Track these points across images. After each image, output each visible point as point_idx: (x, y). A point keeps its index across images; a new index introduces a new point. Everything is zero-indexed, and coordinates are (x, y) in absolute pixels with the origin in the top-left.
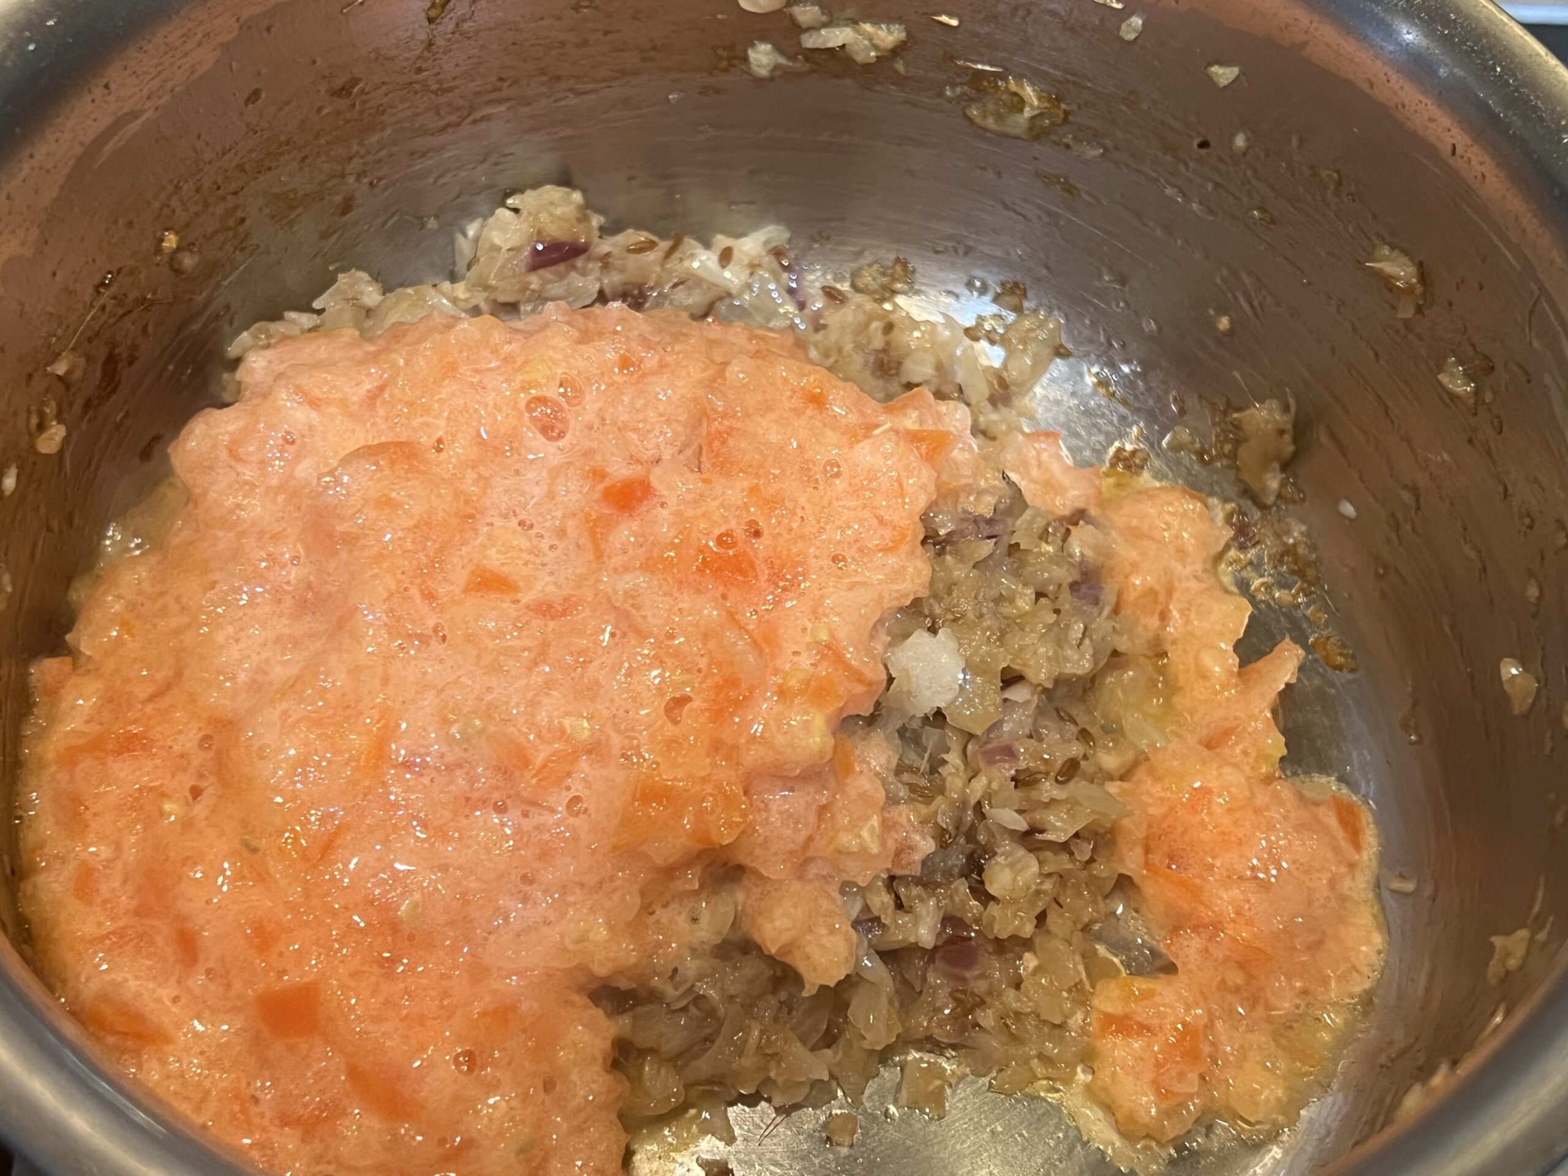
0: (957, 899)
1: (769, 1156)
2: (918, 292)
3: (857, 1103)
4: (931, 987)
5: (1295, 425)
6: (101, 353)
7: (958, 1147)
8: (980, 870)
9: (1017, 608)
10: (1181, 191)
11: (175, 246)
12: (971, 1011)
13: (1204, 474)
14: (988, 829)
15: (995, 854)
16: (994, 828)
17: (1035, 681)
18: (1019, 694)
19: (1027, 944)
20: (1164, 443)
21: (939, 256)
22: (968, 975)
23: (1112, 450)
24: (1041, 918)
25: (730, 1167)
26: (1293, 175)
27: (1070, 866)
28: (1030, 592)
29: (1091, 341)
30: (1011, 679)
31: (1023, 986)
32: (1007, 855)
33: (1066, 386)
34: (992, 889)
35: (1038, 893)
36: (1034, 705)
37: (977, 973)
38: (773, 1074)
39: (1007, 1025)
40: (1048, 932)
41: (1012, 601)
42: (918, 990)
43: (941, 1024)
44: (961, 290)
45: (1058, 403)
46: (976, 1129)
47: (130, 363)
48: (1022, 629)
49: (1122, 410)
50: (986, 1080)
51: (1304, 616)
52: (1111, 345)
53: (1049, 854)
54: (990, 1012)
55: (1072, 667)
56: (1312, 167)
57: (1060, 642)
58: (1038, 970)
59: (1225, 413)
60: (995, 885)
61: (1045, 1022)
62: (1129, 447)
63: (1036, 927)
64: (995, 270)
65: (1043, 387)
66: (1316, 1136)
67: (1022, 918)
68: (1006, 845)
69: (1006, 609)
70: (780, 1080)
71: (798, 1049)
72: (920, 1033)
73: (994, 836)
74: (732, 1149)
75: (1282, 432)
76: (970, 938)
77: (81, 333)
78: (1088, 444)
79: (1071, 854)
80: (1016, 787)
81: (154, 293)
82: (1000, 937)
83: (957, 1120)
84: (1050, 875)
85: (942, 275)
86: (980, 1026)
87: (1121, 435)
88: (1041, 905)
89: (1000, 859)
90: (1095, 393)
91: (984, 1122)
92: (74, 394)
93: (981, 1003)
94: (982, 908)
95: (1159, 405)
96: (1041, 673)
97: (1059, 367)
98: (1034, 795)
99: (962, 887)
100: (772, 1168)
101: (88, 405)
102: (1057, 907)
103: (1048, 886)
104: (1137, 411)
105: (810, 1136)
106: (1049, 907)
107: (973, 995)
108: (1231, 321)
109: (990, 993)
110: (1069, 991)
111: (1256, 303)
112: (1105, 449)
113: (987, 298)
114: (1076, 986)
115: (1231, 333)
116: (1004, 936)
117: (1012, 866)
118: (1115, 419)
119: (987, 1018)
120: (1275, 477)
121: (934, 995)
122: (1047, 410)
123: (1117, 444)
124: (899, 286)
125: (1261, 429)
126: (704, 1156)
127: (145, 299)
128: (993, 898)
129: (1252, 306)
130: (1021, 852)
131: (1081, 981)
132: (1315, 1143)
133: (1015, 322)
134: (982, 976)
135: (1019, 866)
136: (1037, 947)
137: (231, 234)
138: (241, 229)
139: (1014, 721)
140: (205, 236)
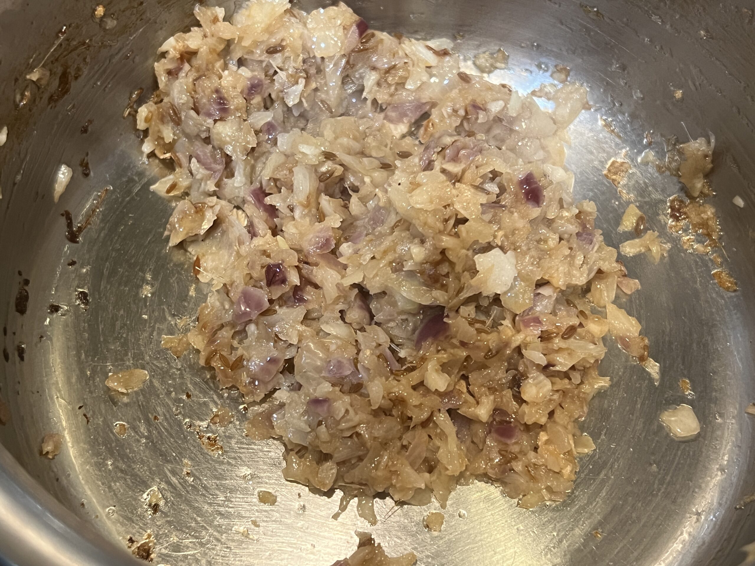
0: (504, 400)
1: (394, 533)
2: (509, 69)
3: (443, 506)
4: (488, 447)
5: (714, 153)
6: (59, 70)
7: (498, 536)
8: (519, 386)
9: (548, 245)
10: (660, 18)
11: (102, 14)
12: (509, 462)
13: (660, 178)
14: (524, 363)
15: (528, 377)
16: (528, 363)
17: (556, 286)
18: (545, 291)
19: (542, 427)
20: (639, 160)
21: (522, 49)
22: (509, 442)
23: (610, 163)
24: (551, 414)
25: (373, 537)
26: (726, 12)
27: (569, 387)
28: (556, 237)
29: (603, 101)
30: (542, 283)
31: (538, 450)
32: (534, 378)
33: (588, 125)
34: (525, 397)
35: (550, 400)
36: (554, 299)
37: (513, 441)
38: (394, 481)
39: (529, 471)
40: (555, 422)
41: (546, 241)
42: (481, 448)
43: (493, 468)
44: (534, 69)
45: (582, 134)
46: (509, 527)
47: (76, 78)
48: (550, 257)
49: (617, 140)
50: (516, 500)
51: (710, 259)
52: (614, 105)
53: (557, 380)
54: (520, 463)
55: (576, 280)
56: (737, 7)
57: (571, 264)
58: (547, 442)
59: (675, 145)
60: (527, 395)
61: (550, 470)
62: (619, 160)
63: (549, 418)
64: (553, 59)
65: (574, 125)
66: (697, 545)
67: (540, 413)
68: (534, 374)
69: (543, 246)
70: (398, 485)
71: (408, 469)
72: (481, 472)
73: (527, 368)
74: (374, 527)
75: (706, 156)
76: (511, 422)
77: (47, 59)
78: (597, 157)
79: (570, 379)
80: (541, 341)
81: (91, 40)
82: (528, 423)
83: (499, 521)
84: (557, 391)
85: (523, 60)
86: (513, 470)
87: (616, 154)
88: (551, 407)
89: (530, 381)
90: (602, 130)
91: (513, 523)
92: (43, 92)
93: (516, 458)
94: (517, 406)
95: (638, 139)
96: (560, 282)
97: (584, 115)
98: (550, 345)
99: (508, 394)
100: (395, 539)
101: (51, 99)
102: (561, 408)
103: (556, 397)
104: (625, 141)
105: (418, 524)
106: (556, 407)
107: (511, 453)
108: (683, 94)
109: (521, 452)
110: (564, 454)
111: (697, 84)
112: (606, 161)
113: (548, 74)
114: (568, 452)
115: (682, 99)
116: (530, 423)
117: (536, 385)
118: (613, 145)
119: (518, 466)
120: (700, 182)
121: (489, 451)
122: (576, 138)
123: (613, 159)
124: (498, 65)
125: (694, 154)
126: (358, 530)
127: (85, 42)
128: (525, 402)
129: (695, 85)
130: (542, 377)
131: (571, 449)
132: (695, 549)
133: (562, 88)
134: (516, 443)
135: (541, 385)
136: (548, 429)
137: (135, 11)
138: (141, 8)
139: (542, 305)
140: (120, 10)
